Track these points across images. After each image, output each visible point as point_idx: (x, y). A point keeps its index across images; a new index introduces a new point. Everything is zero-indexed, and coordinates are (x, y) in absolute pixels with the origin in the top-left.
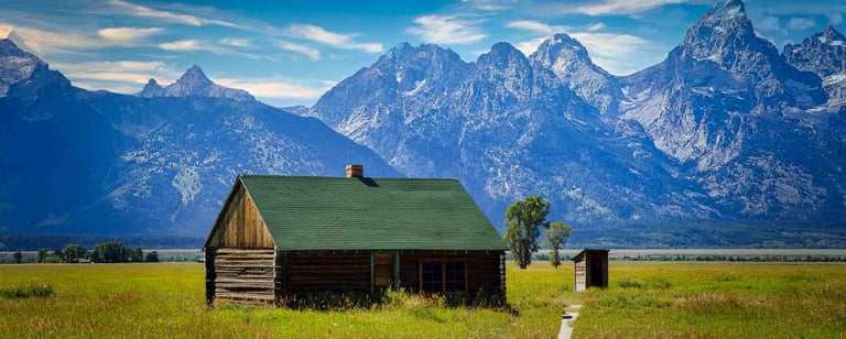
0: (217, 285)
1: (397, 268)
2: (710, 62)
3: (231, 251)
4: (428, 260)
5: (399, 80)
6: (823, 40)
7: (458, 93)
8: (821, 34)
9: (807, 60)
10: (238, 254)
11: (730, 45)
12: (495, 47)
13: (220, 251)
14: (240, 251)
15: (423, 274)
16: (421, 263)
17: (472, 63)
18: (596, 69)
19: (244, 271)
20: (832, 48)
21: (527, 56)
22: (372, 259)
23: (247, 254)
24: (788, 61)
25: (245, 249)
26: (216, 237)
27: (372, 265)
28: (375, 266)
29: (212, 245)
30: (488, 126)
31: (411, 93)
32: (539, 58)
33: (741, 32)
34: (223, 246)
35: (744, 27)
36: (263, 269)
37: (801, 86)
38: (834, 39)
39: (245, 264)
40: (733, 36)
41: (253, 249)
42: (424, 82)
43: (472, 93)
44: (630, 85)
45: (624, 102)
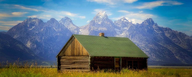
0: (61, 67)
1: (121, 62)
2: (99, 24)
3: (68, 57)
4: (129, 60)
5: (28, 26)
6: (122, 20)
7: (42, 29)
8: (122, 19)
9: (119, 24)
10: (71, 58)
11: (103, 20)
12: (51, 19)
13: (63, 57)
14: (72, 57)
15: (128, 64)
16: (127, 61)
17: (46, 23)
18: (73, 25)
19: (74, 63)
20: (124, 22)
21: (58, 21)
22: (115, 59)
23: (76, 58)
24: (115, 24)
25: (74, 56)
26: (62, 53)
27: (115, 61)
28: (116, 61)
29: (60, 55)
30: (49, 37)
31: (31, 29)
32: (61, 22)
33: (105, 18)
34: (65, 56)
35: (106, 17)
36: (83, 62)
37: (118, 30)
38: (125, 20)
39: (75, 61)
40: (104, 18)
41: (78, 56)
42: (34, 27)
43: (46, 30)
44: (81, 29)
45: (80, 32)
